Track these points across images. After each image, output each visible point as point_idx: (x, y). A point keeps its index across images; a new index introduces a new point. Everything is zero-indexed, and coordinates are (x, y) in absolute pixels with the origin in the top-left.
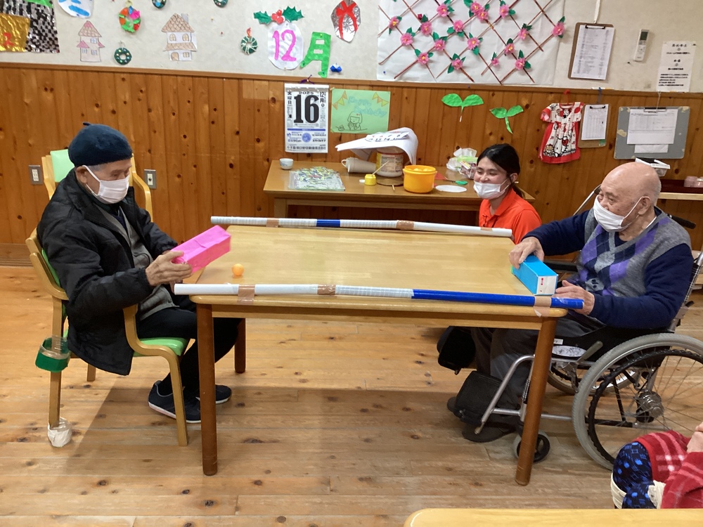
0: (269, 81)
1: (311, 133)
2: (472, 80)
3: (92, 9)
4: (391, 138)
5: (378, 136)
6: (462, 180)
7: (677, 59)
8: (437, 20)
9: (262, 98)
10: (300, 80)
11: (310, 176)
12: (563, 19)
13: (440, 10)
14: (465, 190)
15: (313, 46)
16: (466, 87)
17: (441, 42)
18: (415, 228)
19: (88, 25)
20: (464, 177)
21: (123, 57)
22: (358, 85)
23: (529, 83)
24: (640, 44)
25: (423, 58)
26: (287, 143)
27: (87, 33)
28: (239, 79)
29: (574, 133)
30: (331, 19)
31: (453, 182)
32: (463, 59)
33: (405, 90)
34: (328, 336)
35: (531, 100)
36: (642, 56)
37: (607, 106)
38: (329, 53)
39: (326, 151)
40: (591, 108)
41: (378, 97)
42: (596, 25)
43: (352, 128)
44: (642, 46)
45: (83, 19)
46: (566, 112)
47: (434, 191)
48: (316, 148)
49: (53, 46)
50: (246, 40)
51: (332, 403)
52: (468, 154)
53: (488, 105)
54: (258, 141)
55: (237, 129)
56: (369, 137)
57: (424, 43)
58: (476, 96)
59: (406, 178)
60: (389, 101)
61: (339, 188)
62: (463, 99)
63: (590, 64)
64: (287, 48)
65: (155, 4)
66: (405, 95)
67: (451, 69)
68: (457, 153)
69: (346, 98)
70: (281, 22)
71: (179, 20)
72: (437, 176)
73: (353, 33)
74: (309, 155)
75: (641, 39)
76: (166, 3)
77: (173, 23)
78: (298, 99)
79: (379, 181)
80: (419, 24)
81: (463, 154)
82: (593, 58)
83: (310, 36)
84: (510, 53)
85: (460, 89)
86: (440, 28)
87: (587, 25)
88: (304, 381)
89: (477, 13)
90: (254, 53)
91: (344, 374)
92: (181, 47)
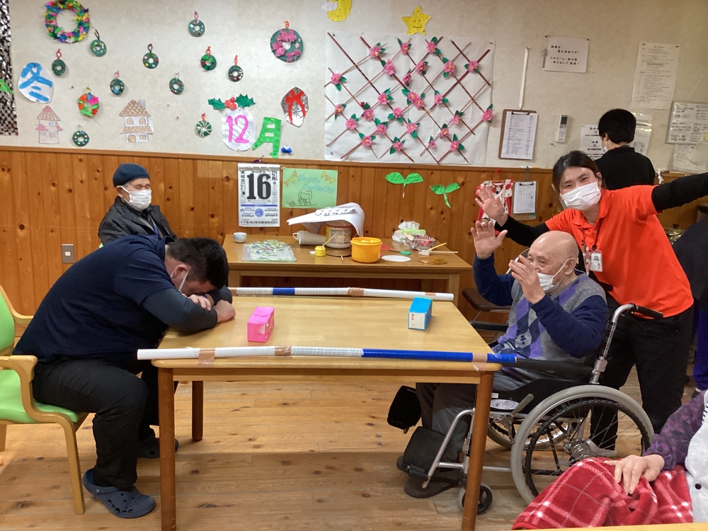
0: (223, 161)
1: (263, 208)
2: (413, 161)
3: (52, 95)
4: (339, 212)
5: (326, 210)
6: (406, 251)
7: (595, 141)
8: (378, 108)
9: (216, 177)
10: (253, 161)
11: (263, 249)
12: (491, 107)
13: (381, 99)
14: (409, 259)
15: (265, 130)
16: (407, 167)
17: (383, 127)
18: (365, 294)
19: (47, 109)
20: (408, 248)
21: (81, 140)
22: (307, 165)
23: (464, 164)
24: (561, 127)
25: (367, 140)
26: (241, 218)
27: (46, 117)
28: (194, 159)
29: (507, 207)
30: (281, 106)
31: (398, 253)
32: (403, 142)
33: (351, 169)
34: (282, 402)
35: (466, 179)
36: (564, 138)
37: (535, 182)
38: (279, 136)
39: (278, 225)
40: (520, 185)
41: (326, 175)
42: (521, 111)
43: (303, 204)
44: (563, 130)
45: (43, 104)
46: (498, 189)
47: (381, 261)
48: (269, 222)
49: (12, 129)
50: (200, 124)
51: (286, 467)
52: (412, 227)
53: (428, 182)
54: (213, 216)
55: (192, 206)
56: (318, 212)
57: (368, 128)
58: (416, 174)
59: (353, 248)
60: (337, 178)
61: (291, 259)
62: (405, 177)
63: (517, 146)
64: (240, 131)
65: (113, 91)
66: (352, 173)
67: (392, 150)
68: (402, 226)
69: (296, 176)
70: (234, 108)
71: (136, 105)
72: (383, 246)
73: (302, 119)
74: (262, 229)
75: (562, 123)
76: (124, 91)
77: (130, 108)
78: (251, 177)
79: (328, 252)
80: (362, 111)
81: (407, 226)
82: (520, 140)
83: (262, 121)
84: (445, 136)
85: (402, 169)
86: (382, 114)
87: (513, 111)
88: (258, 447)
89: (414, 102)
90: (209, 136)
91: (298, 438)
92: (138, 130)
